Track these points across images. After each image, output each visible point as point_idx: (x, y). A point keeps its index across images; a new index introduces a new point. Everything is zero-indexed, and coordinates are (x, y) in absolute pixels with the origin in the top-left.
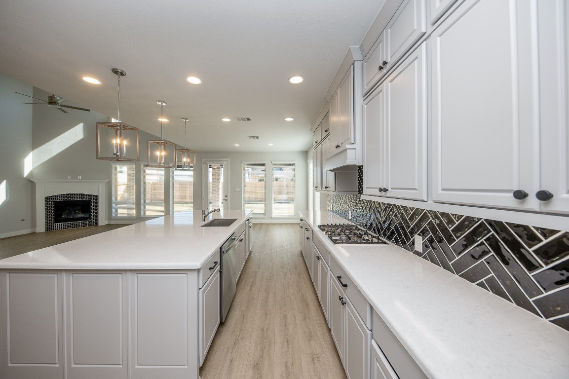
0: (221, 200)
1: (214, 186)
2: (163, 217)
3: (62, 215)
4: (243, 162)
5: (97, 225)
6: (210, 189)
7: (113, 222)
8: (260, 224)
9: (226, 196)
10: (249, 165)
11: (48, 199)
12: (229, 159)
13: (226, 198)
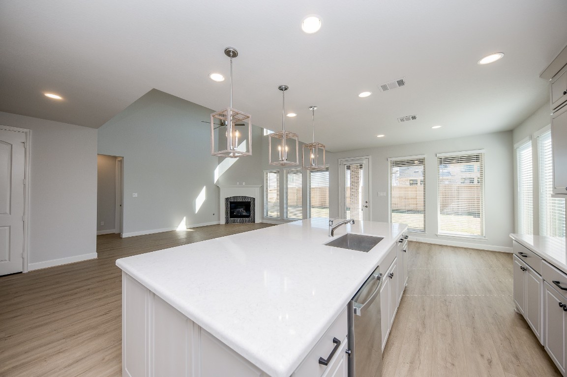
0: (360, 206)
1: (353, 190)
2: (301, 221)
3: (234, 212)
4: (389, 159)
5: (254, 222)
6: (348, 193)
7: (265, 221)
8: (417, 242)
9: (366, 202)
10: (397, 164)
11: (227, 199)
12: (370, 157)
13: (367, 204)
